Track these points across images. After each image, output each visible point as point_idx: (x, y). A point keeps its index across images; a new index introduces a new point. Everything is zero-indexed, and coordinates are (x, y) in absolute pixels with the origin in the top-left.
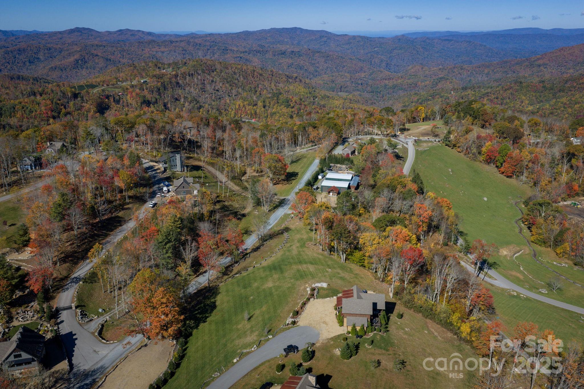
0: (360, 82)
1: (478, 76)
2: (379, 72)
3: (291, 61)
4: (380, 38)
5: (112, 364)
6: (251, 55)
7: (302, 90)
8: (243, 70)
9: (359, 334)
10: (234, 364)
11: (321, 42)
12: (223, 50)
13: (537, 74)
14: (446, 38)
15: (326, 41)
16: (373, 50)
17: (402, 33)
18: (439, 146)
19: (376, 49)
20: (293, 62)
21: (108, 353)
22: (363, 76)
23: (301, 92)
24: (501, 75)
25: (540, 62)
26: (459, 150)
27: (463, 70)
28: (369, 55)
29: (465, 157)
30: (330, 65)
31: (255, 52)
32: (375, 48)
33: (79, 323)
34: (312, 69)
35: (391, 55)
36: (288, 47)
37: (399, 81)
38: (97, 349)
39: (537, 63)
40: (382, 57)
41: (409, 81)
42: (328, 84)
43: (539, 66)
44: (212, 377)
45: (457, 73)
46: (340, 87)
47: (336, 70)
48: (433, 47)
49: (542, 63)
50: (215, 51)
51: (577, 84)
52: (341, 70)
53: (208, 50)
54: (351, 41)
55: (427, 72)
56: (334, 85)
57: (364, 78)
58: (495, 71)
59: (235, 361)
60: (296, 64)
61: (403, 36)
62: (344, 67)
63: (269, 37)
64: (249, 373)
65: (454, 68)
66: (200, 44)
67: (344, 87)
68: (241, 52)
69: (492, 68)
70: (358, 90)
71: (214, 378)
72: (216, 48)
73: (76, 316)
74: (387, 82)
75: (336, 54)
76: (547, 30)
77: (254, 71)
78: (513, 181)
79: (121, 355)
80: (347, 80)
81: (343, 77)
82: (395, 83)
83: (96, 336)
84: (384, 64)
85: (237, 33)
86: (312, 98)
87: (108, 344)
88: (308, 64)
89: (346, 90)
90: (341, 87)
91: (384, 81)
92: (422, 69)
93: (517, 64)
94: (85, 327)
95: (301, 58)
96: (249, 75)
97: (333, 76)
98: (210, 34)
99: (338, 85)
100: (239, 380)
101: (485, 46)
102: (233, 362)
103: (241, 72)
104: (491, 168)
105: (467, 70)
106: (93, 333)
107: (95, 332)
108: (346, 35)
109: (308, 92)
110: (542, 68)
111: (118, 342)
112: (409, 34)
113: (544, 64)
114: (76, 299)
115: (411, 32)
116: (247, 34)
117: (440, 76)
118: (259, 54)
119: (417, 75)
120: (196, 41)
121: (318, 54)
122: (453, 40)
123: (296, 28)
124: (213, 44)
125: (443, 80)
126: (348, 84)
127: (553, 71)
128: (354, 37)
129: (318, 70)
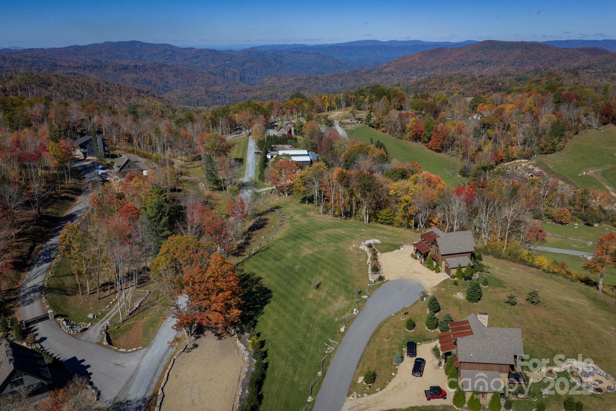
0: (216, 95)
1: (333, 85)
2: (236, 85)
3: (135, 76)
4: (228, 51)
5: (155, 374)
6: (86, 71)
7: (159, 103)
8: (86, 84)
9: (466, 275)
10: (343, 334)
11: (165, 56)
12: (51, 65)
13: (386, 81)
14: (295, 50)
15: (172, 55)
16: (224, 63)
17: (252, 46)
18: (363, 127)
19: (227, 62)
20: (139, 76)
21: (140, 363)
22: (218, 89)
23: (157, 106)
24: (354, 83)
25: (387, 70)
26: (383, 129)
27: (318, 80)
28: (221, 68)
29: (390, 136)
30: (180, 80)
31: (91, 68)
32: (225, 61)
33: (70, 335)
34: (160, 84)
35: (243, 67)
36: (129, 61)
37: (258, 93)
38: (119, 362)
39: (384, 70)
40: (235, 70)
41: (268, 92)
42: (183, 98)
43: (387, 73)
44: (325, 354)
45: (313, 83)
46: (196, 101)
47: (188, 84)
48: (284, 60)
49: (388, 71)
50: (41, 67)
51: (428, 86)
52: (193, 84)
53: (31, 66)
54: (199, 54)
55: (284, 83)
56: (189, 99)
57: (219, 91)
58: (348, 80)
59: (342, 330)
60: (142, 79)
61: (252, 48)
62: (196, 81)
63: (104, 51)
64: (370, 339)
65: (309, 78)
66: (20, 60)
67: (201, 101)
68: (74, 68)
69: (345, 77)
70: (217, 103)
71: (330, 354)
72: (41, 64)
73: (61, 327)
74: (246, 94)
75: (186, 68)
76: (385, 42)
77: (99, 85)
78: (442, 155)
79: (161, 362)
80: (203, 93)
81: (197, 90)
82: (254, 94)
83: (105, 346)
84: (238, 77)
85: (64, 48)
86: (171, 112)
87: (130, 352)
88: (155, 79)
89: (204, 104)
90: (198, 101)
91: (243, 93)
92: (278, 80)
93: (367, 72)
94: (83, 338)
95: (147, 72)
96: (94, 89)
97: (187, 90)
98: (29, 49)
99: (194, 99)
100: (365, 349)
101: (333, 57)
102: (340, 332)
103: (84, 86)
104: (419, 145)
105: (322, 80)
106: (100, 344)
107: (102, 340)
108: (192, 48)
109: (165, 106)
110: (389, 75)
111: (144, 347)
112: (257, 47)
113: (392, 73)
114: (48, 306)
115: (258, 45)
116: (76, 50)
117: (298, 86)
118: (96, 69)
119: (275, 86)
120: (14, 56)
121: (166, 68)
122: (301, 52)
123: (134, 41)
124: (35, 60)
125: (302, 89)
126: (205, 97)
127: (400, 78)
128: (202, 51)
129: (168, 84)
